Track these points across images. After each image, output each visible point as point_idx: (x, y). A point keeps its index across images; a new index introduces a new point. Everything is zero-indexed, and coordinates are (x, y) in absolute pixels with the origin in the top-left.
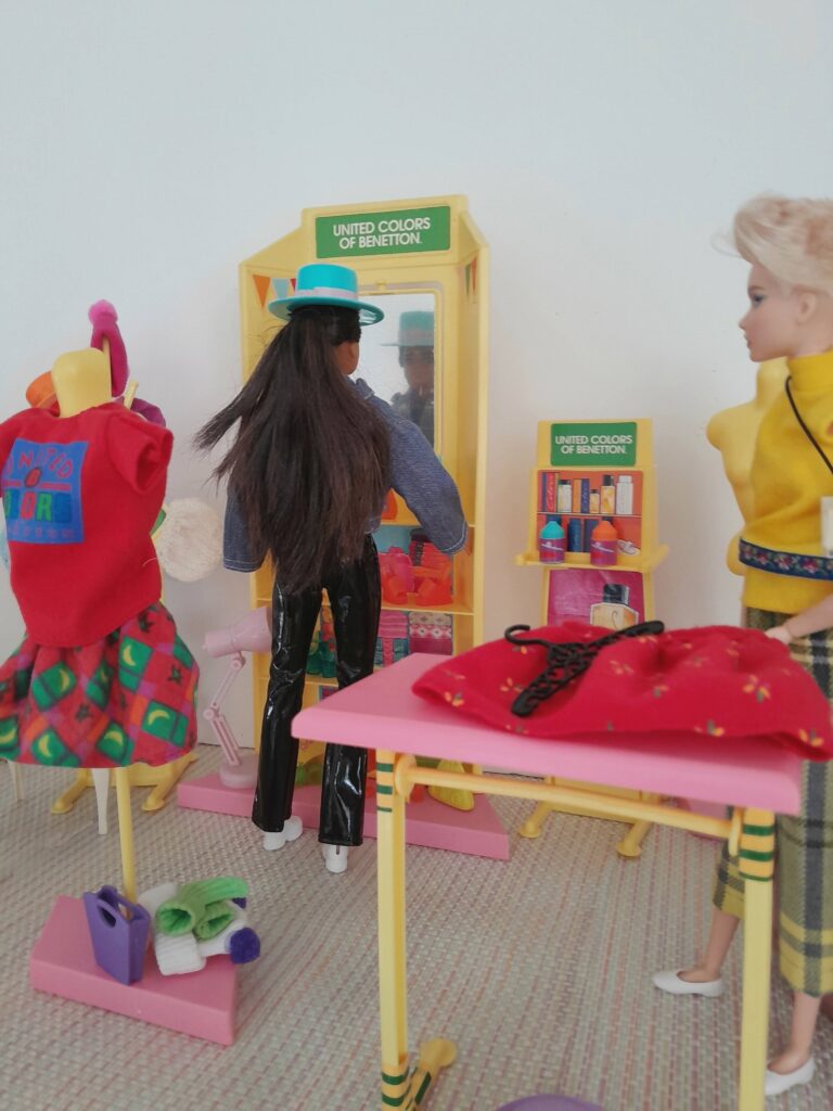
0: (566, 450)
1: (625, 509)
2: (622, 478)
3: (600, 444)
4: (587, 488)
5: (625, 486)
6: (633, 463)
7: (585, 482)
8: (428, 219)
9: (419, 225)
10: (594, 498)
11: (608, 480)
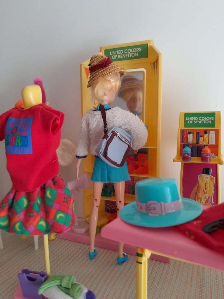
0: (190, 122)
1: (212, 142)
2: (211, 132)
3: (202, 120)
4: (198, 135)
5: (212, 134)
6: (214, 126)
7: (198, 133)
8: (141, 48)
9: (138, 50)
10: (201, 139)
11: (206, 132)
